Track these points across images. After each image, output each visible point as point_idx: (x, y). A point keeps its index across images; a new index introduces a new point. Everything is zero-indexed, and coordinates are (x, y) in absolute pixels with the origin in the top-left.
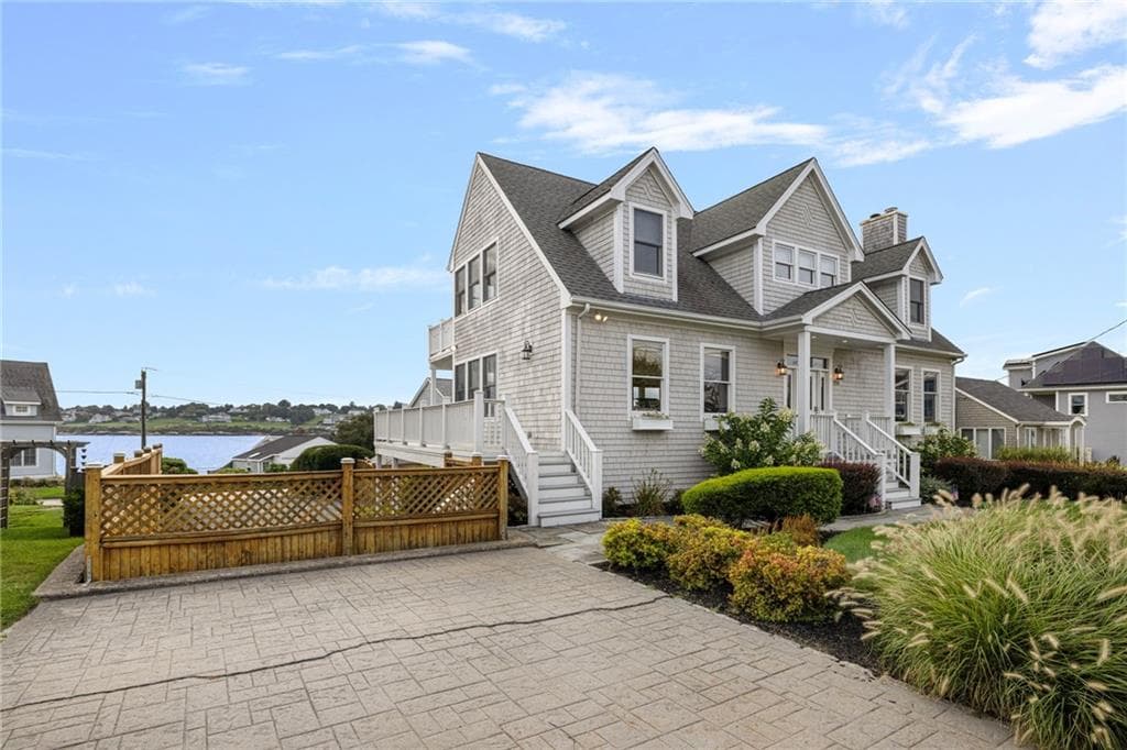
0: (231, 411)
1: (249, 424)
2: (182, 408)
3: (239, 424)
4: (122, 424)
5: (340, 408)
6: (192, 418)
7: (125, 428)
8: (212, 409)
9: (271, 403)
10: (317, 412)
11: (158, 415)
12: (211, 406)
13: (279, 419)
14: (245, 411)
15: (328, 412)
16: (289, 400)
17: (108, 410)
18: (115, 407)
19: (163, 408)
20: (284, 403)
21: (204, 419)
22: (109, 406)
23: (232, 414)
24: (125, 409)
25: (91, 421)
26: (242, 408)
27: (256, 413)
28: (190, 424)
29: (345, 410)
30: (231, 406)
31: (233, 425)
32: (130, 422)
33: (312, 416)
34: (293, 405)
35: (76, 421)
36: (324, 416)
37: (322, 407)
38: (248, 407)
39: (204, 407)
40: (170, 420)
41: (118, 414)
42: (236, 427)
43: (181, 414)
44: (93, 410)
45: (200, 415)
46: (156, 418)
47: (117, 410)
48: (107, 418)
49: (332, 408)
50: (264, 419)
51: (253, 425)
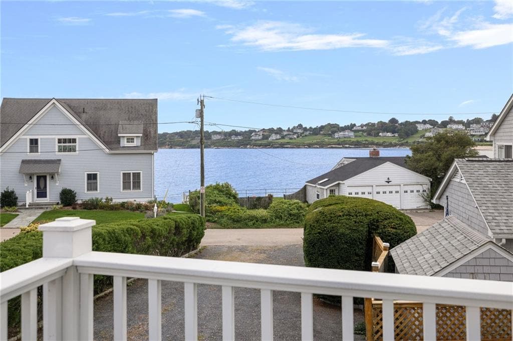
0: (355, 128)
1: (367, 138)
2: (322, 127)
3: (360, 139)
4: (286, 140)
5: (440, 122)
6: (330, 135)
7: (288, 143)
8: (342, 127)
9: (383, 121)
10: (420, 127)
11: (308, 133)
12: (341, 126)
13: (389, 134)
14: (364, 128)
15: (428, 126)
16: (397, 118)
17: (280, 131)
18: (283, 129)
19: (311, 128)
20: (393, 121)
21: (336, 135)
22: (280, 128)
23: (355, 131)
24: (289, 130)
25: (270, 139)
26: (362, 126)
27: (371, 130)
28: (326, 139)
29: (444, 124)
30: (355, 125)
31: (355, 140)
32: (291, 139)
33: (416, 131)
34: (400, 122)
35: (263, 139)
36: (426, 130)
37: (424, 122)
38: (366, 125)
39: (336, 126)
40: (314, 137)
41: (285, 133)
42: (358, 142)
43: (322, 132)
44: (271, 131)
45: (333, 132)
46: (306, 136)
47: (284, 131)
48: (278, 136)
49: (433, 123)
50: (377, 135)
51: (370, 139)
